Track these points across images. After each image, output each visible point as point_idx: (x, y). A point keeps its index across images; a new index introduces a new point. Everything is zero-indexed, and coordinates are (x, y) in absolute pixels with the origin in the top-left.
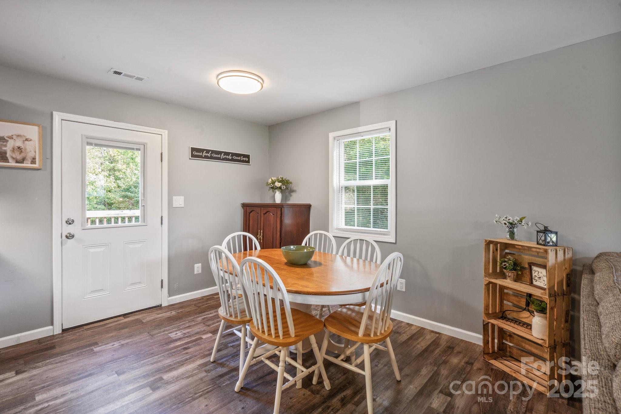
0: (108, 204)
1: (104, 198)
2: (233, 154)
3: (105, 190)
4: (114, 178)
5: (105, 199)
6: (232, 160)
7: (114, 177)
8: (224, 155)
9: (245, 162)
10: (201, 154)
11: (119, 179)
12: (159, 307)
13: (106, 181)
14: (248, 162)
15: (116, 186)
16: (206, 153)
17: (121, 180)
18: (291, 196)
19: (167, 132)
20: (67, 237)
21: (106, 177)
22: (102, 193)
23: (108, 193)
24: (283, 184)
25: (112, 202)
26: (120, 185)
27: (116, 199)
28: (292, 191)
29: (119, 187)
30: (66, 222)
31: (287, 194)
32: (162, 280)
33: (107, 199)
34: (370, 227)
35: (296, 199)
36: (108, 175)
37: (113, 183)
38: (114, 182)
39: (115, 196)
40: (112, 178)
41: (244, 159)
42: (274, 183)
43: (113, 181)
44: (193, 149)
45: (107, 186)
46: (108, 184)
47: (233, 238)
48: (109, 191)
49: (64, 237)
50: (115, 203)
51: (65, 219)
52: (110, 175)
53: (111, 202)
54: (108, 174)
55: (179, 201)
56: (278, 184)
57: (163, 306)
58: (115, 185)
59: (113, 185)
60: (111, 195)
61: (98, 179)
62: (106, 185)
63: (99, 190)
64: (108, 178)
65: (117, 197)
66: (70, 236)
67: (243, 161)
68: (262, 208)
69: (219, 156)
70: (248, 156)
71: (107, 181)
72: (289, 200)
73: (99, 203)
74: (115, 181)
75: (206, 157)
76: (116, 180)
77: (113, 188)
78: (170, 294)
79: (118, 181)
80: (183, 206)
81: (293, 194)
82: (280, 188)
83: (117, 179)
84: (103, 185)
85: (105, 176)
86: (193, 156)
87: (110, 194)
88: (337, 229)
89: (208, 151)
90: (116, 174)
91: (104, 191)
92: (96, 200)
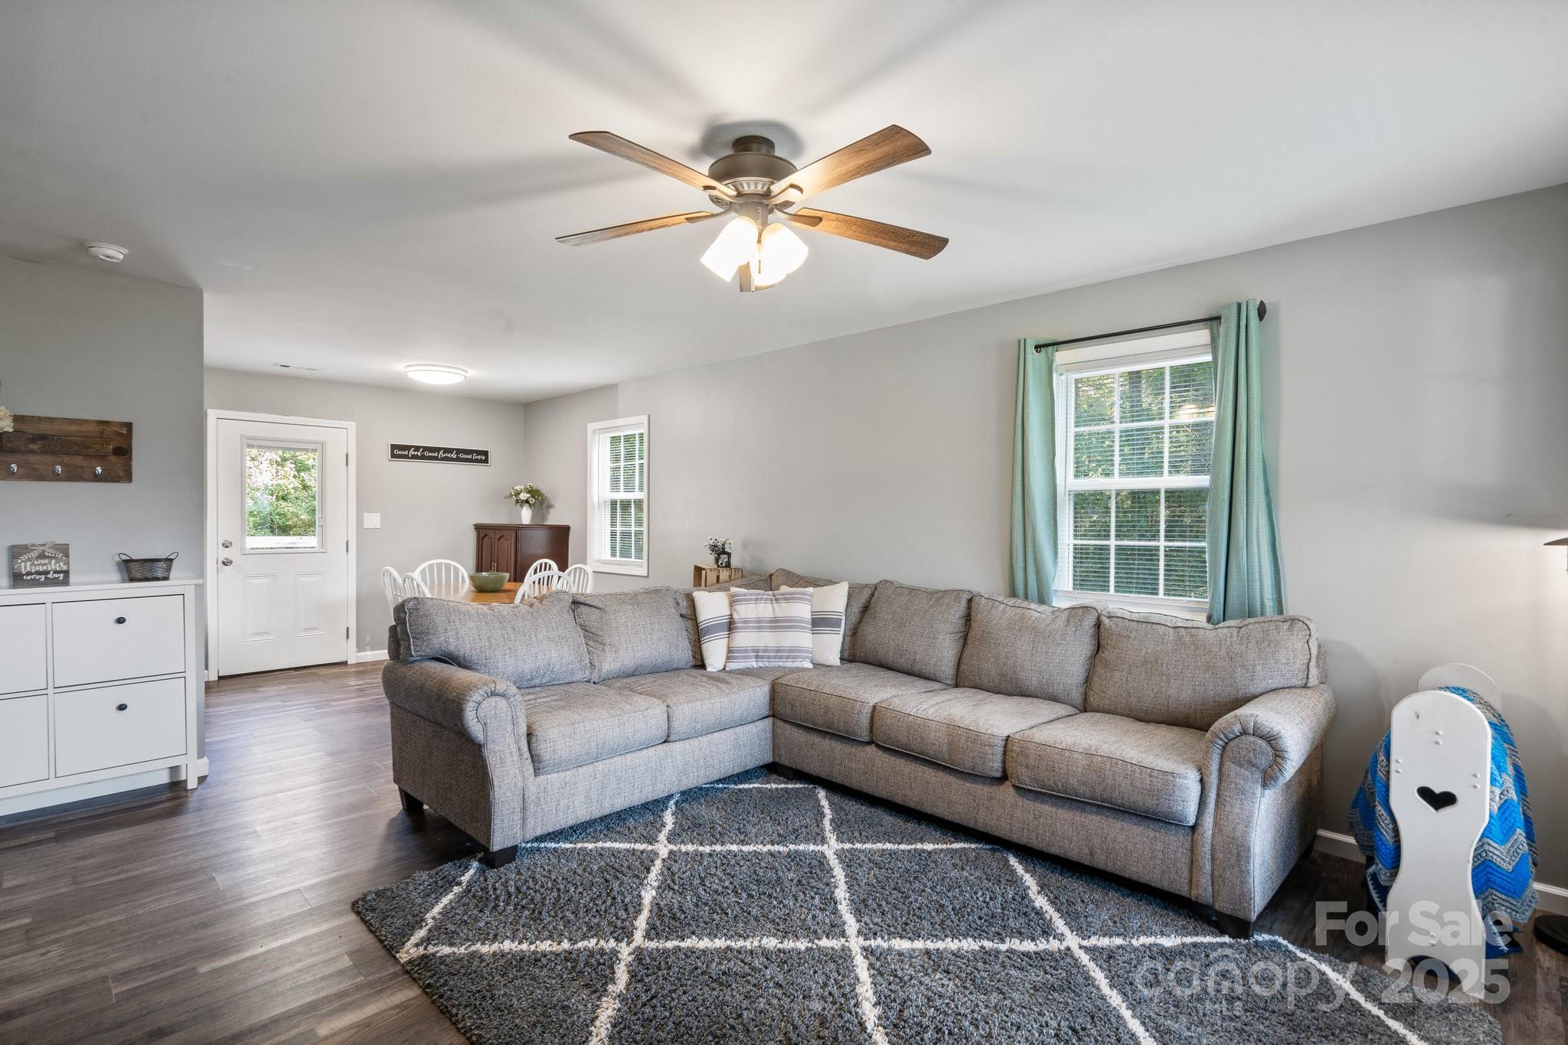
0: (279, 527)
1: (271, 514)
2: (459, 451)
3: (272, 495)
4: (294, 466)
5: (272, 517)
6: (458, 460)
7: (295, 464)
8: (444, 453)
9: (481, 461)
10: (406, 453)
11: (307, 469)
12: (345, 664)
13: (275, 475)
14: (486, 461)
15: (300, 486)
16: (414, 451)
17: (309, 470)
18: (549, 513)
19: (354, 424)
20: (224, 563)
21: (275, 465)
22: (266, 502)
23: (281, 502)
24: (533, 496)
25: (290, 523)
26: (309, 484)
27: (297, 517)
28: (550, 506)
29: (305, 487)
30: (223, 544)
31: (545, 510)
32: (348, 628)
33: (278, 517)
34: (630, 557)
35: (555, 519)
36: (279, 460)
37: (291, 477)
38: (295, 477)
39: (295, 510)
40: (289, 466)
41: (479, 457)
42: (519, 494)
43: (292, 475)
44: (394, 447)
45: (278, 485)
46: (280, 482)
47: (431, 567)
48: (284, 498)
49: (220, 563)
50: (296, 526)
51: (221, 541)
52: (285, 460)
53: (287, 523)
54: (280, 457)
55: (373, 520)
56: (524, 496)
57: (349, 663)
58: (297, 483)
59: (291, 484)
60: (287, 507)
61: (258, 471)
62: (274, 482)
63: (259, 494)
64: (280, 468)
65: (300, 512)
66: (227, 563)
67: (477, 461)
68: (496, 531)
69: (436, 454)
70: (485, 453)
71: (279, 474)
72: (547, 519)
73: (259, 524)
74: (296, 473)
75: (414, 457)
76: (298, 471)
77: (292, 491)
78: (360, 647)
79: (302, 474)
80: (379, 526)
81: (551, 511)
82: (527, 501)
83: (301, 468)
84: (269, 484)
85: (271, 463)
86: (393, 456)
87: (284, 504)
88: (598, 561)
89: (417, 448)
90: (300, 458)
91: (271, 497)
92: (251, 519)
